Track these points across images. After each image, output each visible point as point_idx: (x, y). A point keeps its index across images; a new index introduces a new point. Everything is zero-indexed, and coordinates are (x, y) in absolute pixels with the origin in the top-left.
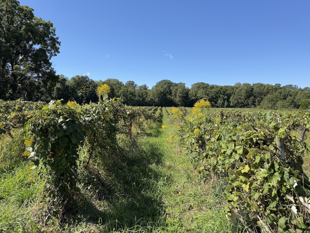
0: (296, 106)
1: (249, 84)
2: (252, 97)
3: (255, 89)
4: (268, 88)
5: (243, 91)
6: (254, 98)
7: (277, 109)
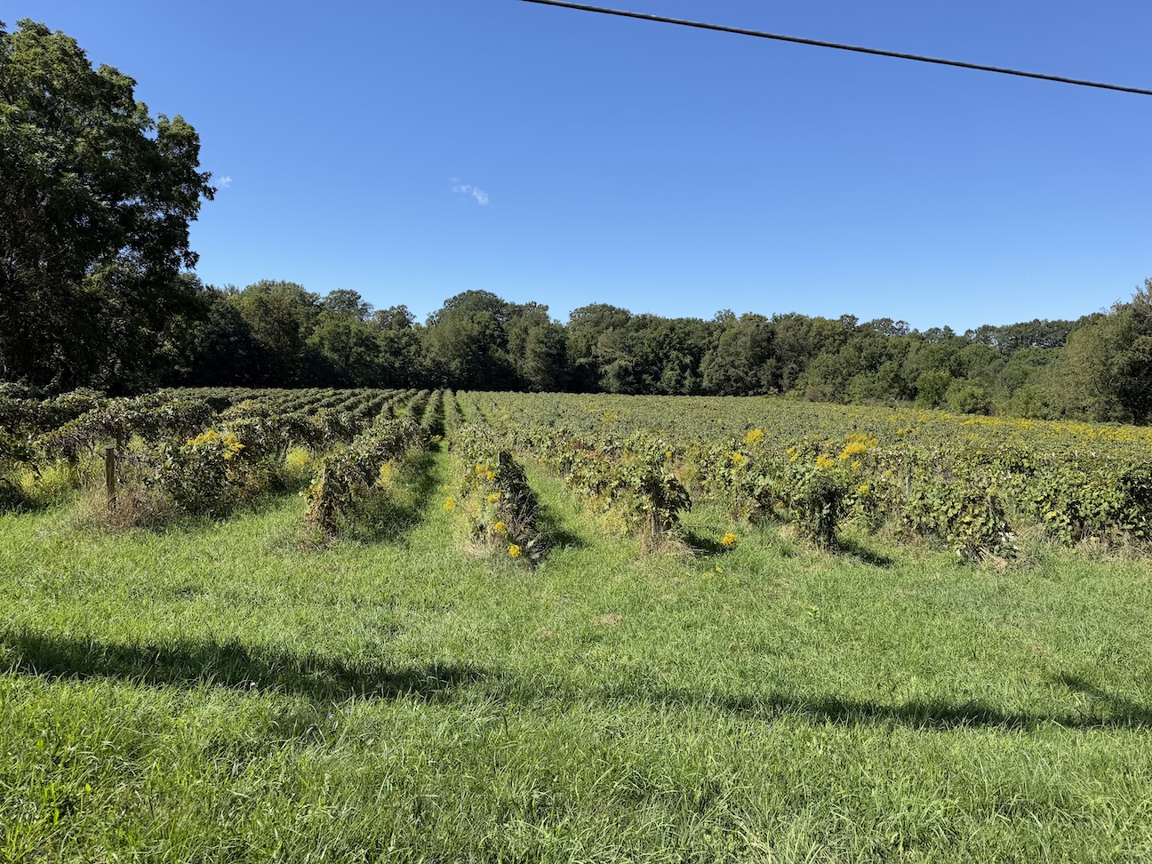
0: (905, 393)
1: (761, 319)
2: (772, 362)
3: (781, 334)
4: (821, 330)
5: (744, 339)
6: (778, 362)
7: (850, 402)
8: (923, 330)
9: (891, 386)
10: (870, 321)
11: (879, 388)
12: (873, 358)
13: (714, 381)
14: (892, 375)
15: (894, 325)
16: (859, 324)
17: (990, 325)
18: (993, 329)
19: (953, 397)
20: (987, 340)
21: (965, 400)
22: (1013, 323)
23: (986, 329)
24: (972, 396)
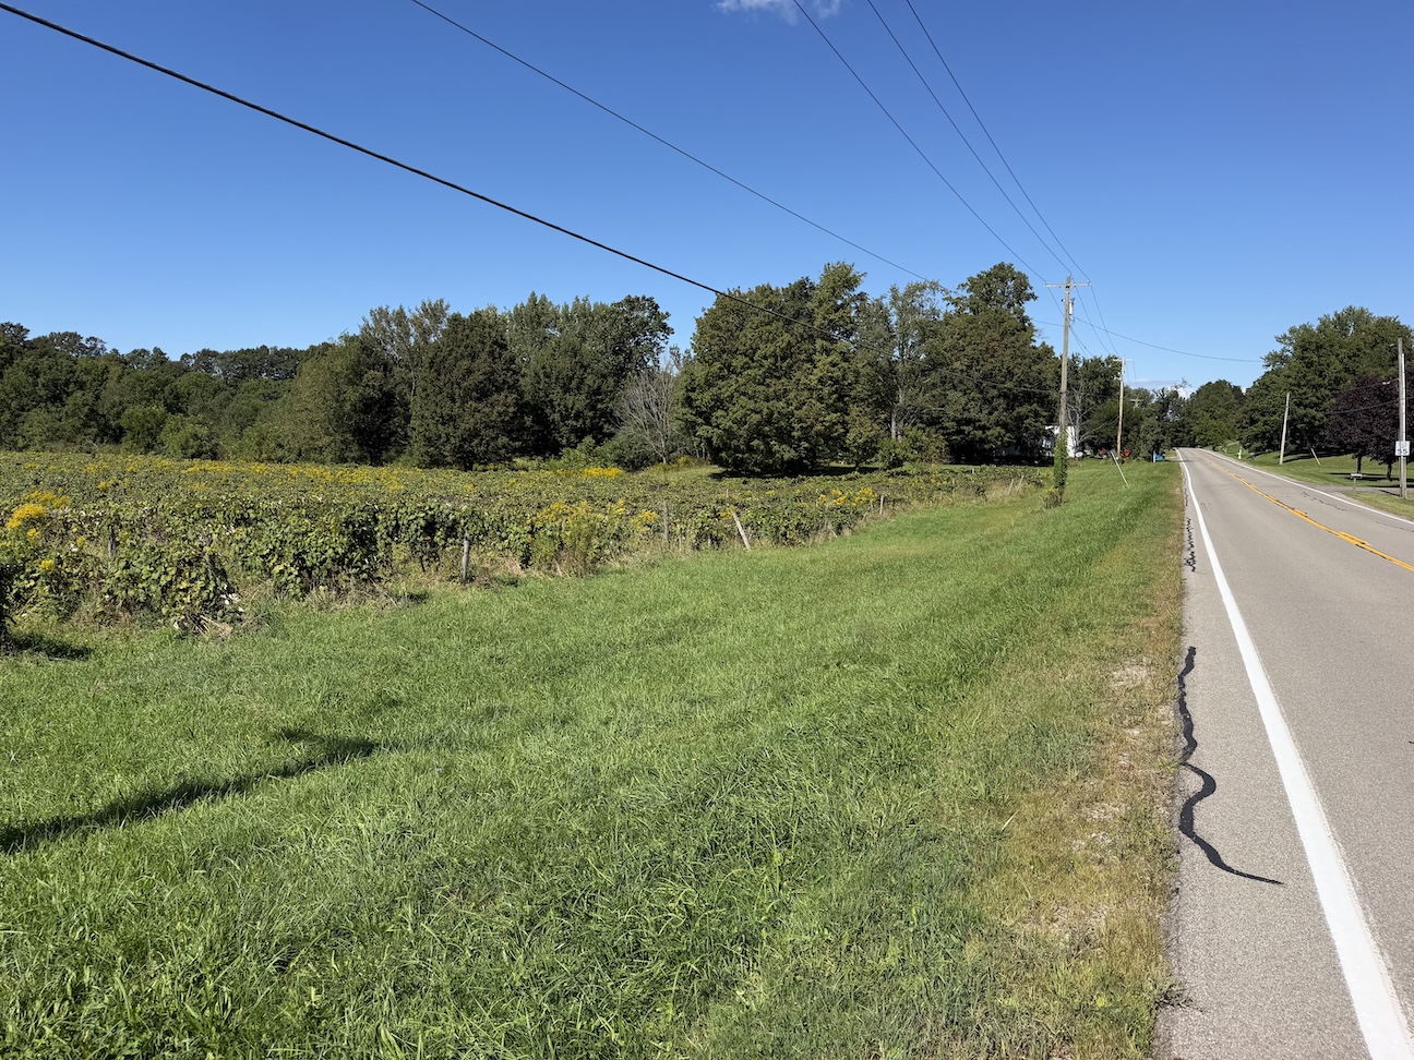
0: (106, 434)
7: (26, 447)
8: (125, 351)
9: (85, 425)
10: (46, 334)
11: (69, 428)
12: (56, 386)
14: (86, 409)
15: (83, 342)
16: (30, 337)
17: (212, 349)
18: (215, 354)
19: (171, 439)
20: (208, 367)
21: (187, 441)
22: (237, 348)
23: (206, 353)
24: (195, 436)
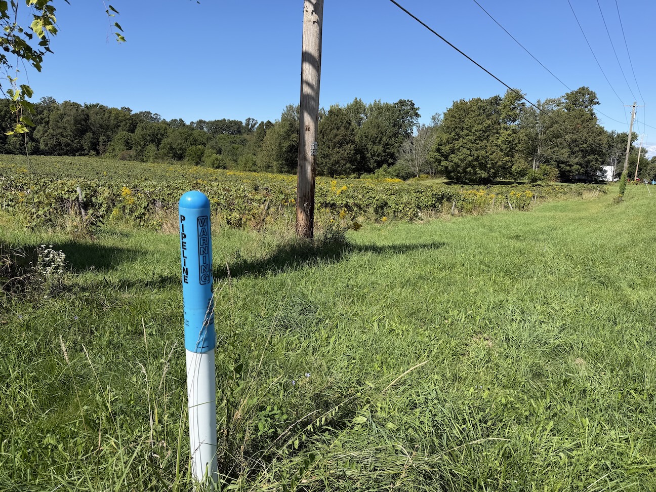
1: (78, 106)
4: (117, 116)
6: (93, 135)
7: (147, 161)
8: (168, 120)
10: (138, 112)
11: (162, 153)
13: (49, 145)
15: (152, 116)
16: (133, 113)
17: (203, 120)
20: (202, 128)
22: (213, 120)
23: (201, 122)
24: (217, 159)
